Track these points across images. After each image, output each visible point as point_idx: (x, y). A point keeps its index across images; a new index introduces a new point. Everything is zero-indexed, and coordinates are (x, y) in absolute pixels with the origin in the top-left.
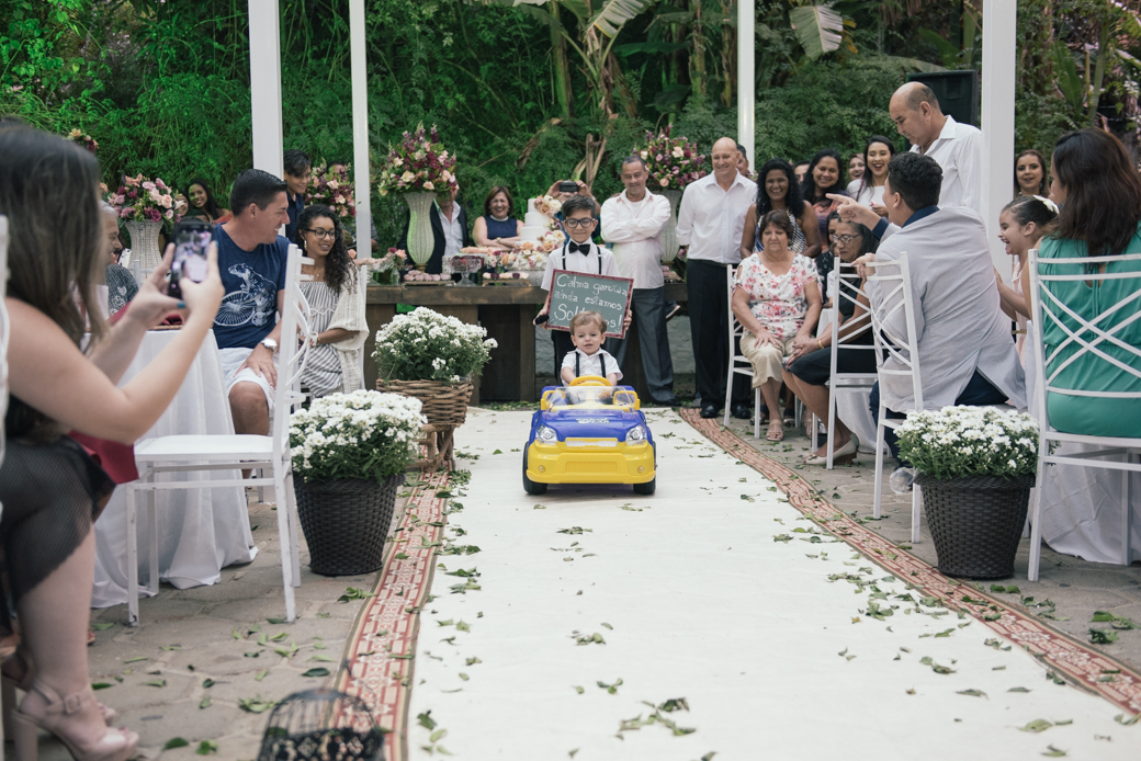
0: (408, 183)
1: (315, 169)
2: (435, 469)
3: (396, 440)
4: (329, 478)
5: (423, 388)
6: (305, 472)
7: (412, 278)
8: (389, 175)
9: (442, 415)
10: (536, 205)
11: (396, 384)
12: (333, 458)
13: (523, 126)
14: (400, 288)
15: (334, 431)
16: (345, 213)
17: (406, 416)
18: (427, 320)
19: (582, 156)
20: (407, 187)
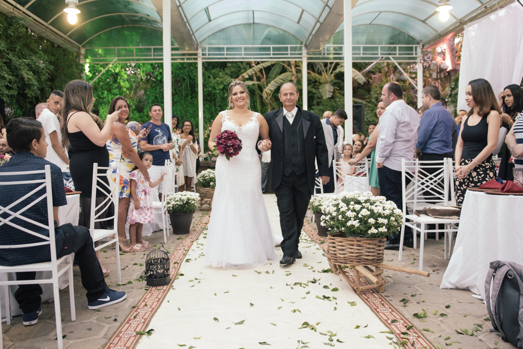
3: (192, 203)
4: (176, 212)
6: (171, 210)
7: (213, 159)
12: (177, 207)
14: (210, 162)
15: (177, 201)
17: (195, 198)
18: (210, 173)
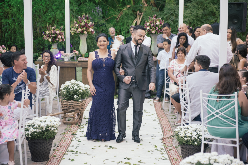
0: (79, 32)
1: (52, 28)
2: (75, 124)
3: (51, 130)
4: (35, 139)
5: (72, 103)
7: (80, 60)
8: (74, 29)
9: (77, 110)
10: (117, 38)
11: (65, 101)
12: (36, 135)
13: (120, 6)
14: (76, 62)
15: (36, 128)
16: (61, 41)
18: (74, 84)
19: (136, 17)
20: (79, 33)
